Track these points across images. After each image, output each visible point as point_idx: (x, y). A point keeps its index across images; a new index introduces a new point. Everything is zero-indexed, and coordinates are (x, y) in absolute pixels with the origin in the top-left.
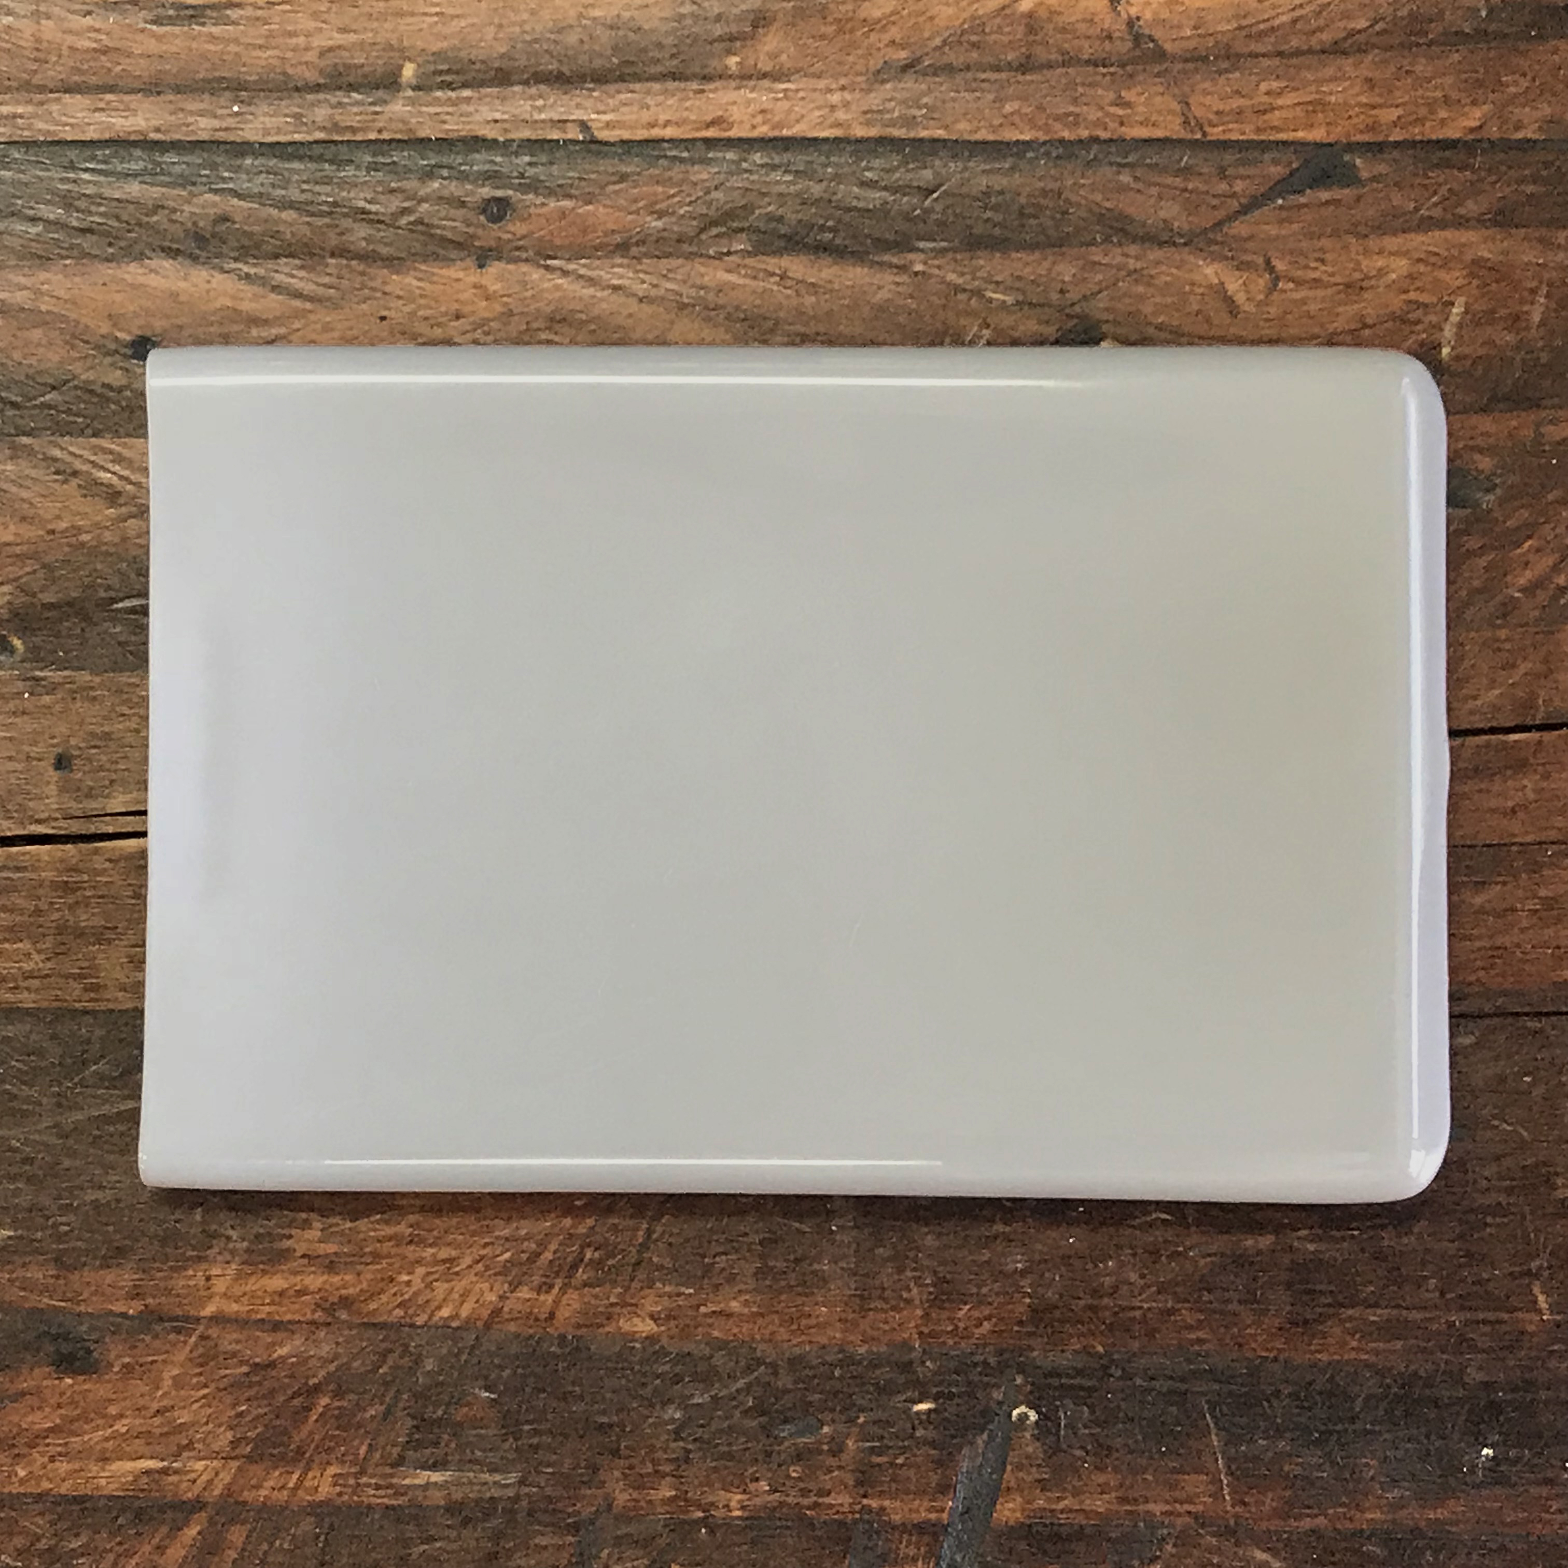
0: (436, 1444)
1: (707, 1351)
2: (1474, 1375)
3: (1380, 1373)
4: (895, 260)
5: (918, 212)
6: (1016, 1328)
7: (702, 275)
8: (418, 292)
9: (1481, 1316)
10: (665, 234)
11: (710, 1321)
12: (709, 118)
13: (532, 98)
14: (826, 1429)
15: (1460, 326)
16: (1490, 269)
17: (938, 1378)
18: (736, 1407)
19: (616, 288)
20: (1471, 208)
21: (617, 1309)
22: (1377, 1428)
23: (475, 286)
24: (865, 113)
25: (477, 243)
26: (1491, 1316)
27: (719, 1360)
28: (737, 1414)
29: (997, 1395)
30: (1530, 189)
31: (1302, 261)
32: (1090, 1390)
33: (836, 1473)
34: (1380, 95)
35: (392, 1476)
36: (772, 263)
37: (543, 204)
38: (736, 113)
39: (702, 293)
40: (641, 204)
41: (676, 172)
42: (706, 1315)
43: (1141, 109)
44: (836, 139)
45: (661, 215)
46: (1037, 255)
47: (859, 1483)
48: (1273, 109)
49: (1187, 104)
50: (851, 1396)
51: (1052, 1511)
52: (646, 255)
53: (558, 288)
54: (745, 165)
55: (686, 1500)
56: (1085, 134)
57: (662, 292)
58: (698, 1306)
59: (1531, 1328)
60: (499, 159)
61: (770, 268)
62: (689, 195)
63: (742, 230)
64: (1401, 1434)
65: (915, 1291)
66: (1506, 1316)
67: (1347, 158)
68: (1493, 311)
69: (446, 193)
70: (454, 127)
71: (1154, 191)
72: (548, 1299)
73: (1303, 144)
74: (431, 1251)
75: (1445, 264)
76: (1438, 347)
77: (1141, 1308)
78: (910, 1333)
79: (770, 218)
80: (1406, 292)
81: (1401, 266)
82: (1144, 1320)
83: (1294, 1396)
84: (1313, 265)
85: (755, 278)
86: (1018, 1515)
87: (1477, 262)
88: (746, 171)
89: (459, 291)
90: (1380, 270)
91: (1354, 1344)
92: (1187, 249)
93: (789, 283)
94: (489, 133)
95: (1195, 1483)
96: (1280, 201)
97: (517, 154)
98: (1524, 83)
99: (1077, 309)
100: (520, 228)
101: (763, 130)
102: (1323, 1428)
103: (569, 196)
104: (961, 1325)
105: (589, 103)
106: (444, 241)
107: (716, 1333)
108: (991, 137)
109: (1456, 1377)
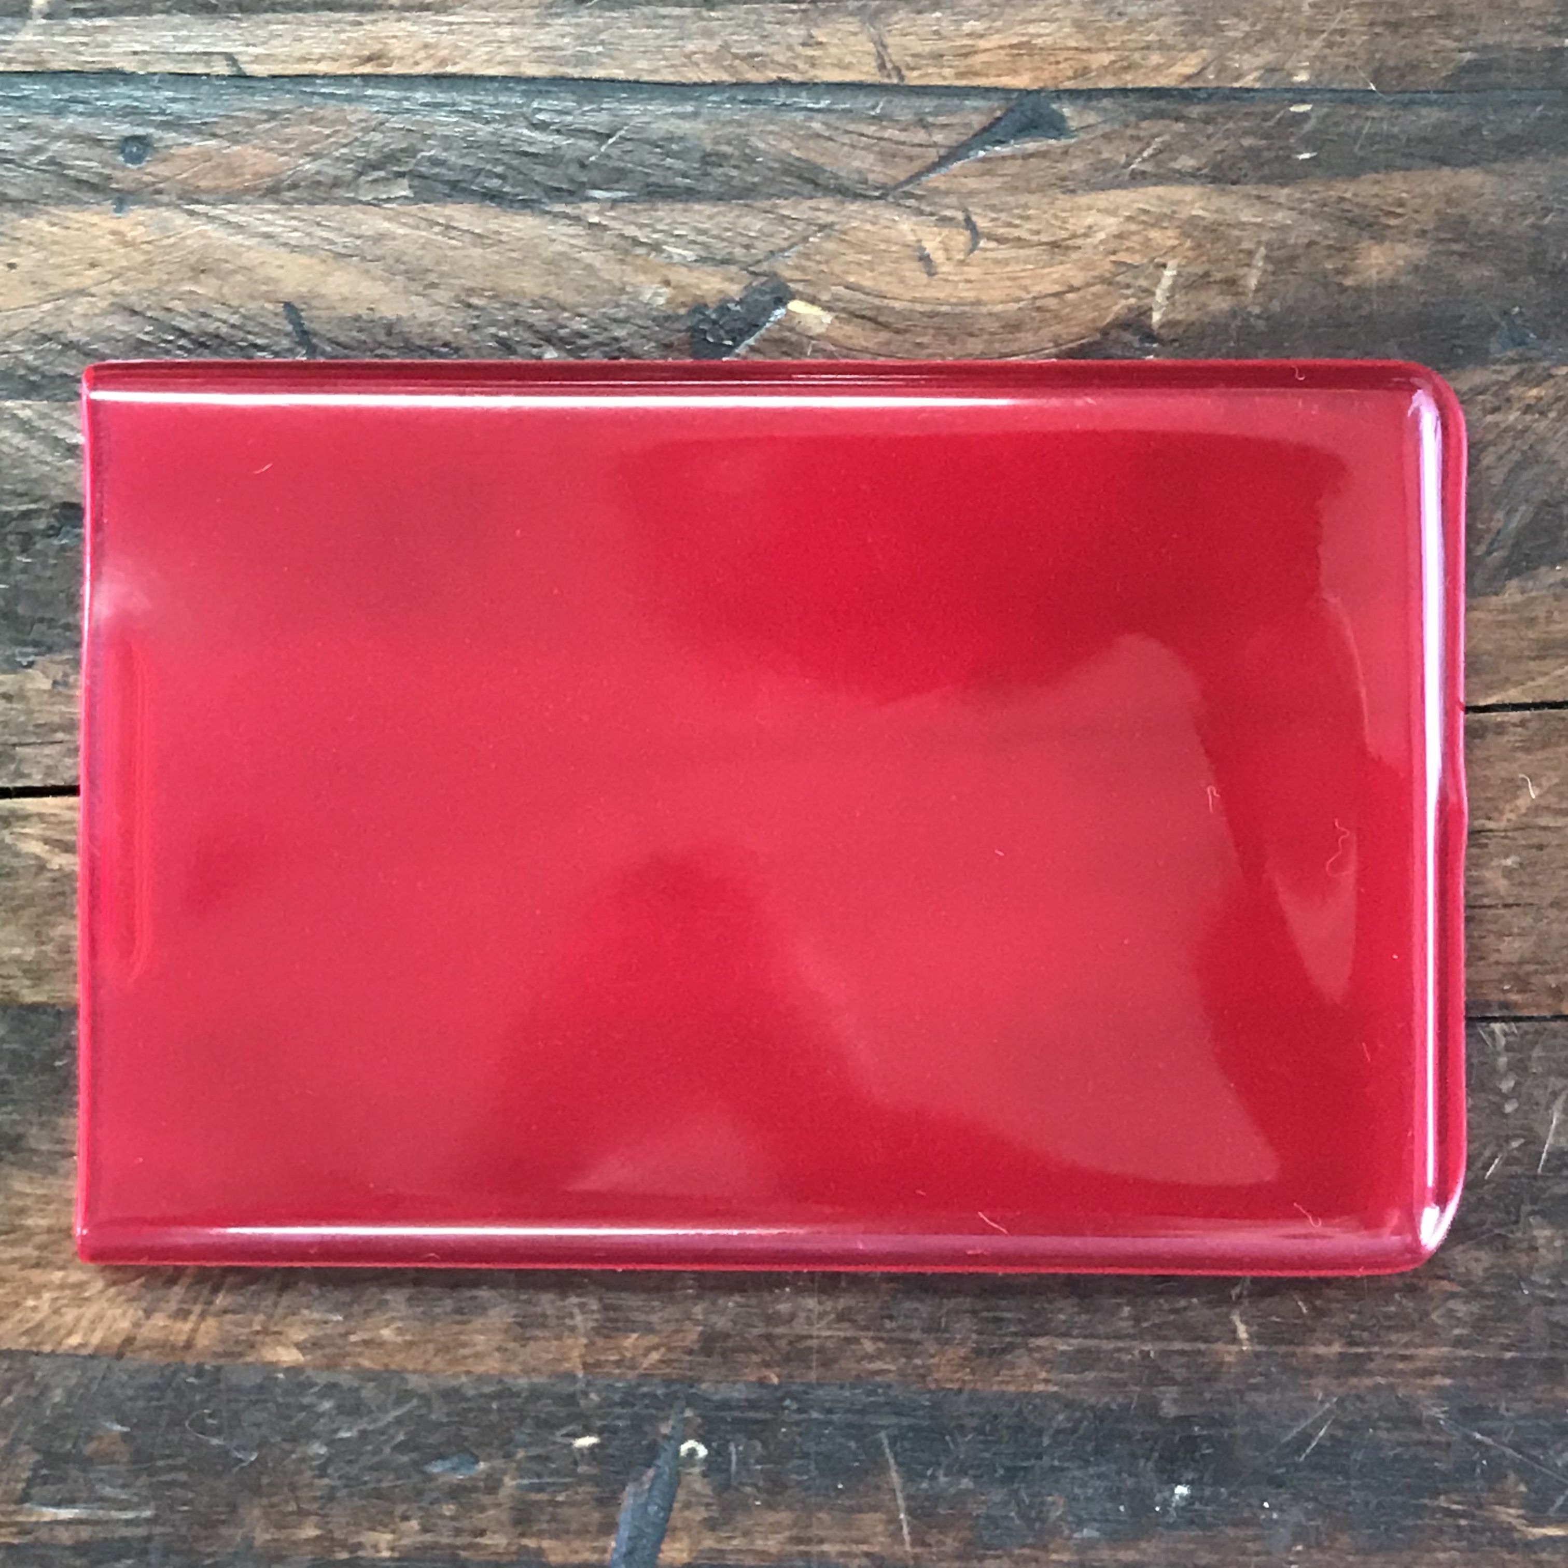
0: (62, 1480)
1: (356, 1384)
2: (1169, 1410)
3: (1069, 1405)
4: (568, 210)
5: (592, 159)
6: (688, 1358)
7: (359, 225)
8: (49, 238)
9: (1177, 1346)
10: (319, 178)
11: (358, 1350)
12: (367, 53)
13: (175, 28)
14: (482, 1466)
15: (1173, 289)
16: (1205, 228)
17: (600, 1412)
18: (386, 1441)
19: (267, 236)
20: (1186, 162)
21: (259, 1338)
22: (1066, 1465)
23: (114, 233)
24: (535, 49)
25: (114, 186)
26: (1187, 1346)
27: (368, 1392)
28: (387, 1450)
29: (665, 1429)
30: (1247, 142)
31: (1003, 216)
32: (765, 1422)
33: (492, 1512)
34: (1089, 39)
35: (14, 1512)
36: (434, 211)
37: (187, 145)
38: (397, 48)
39: (358, 242)
40: (292, 146)
41: (330, 110)
42: (355, 1344)
43: (833, 50)
44: (504, 77)
45: (315, 156)
46: (721, 208)
47: (517, 1522)
48: (976, 52)
49: (885, 47)
50: (508, 1430)
51: (721, 1551)
52: (298, 201)
53: (202, 235)
54: (406, 104)
55: (332, 1539)
56: (774, 76)
57: (315, 242)
58: (348, 1333)
59: (1228, 1359)
60: (139, 94)
61: (432, 217)
62: (346, 136)
63: (401, 175)
64: (1091, 1470)
65: (579, 1318)
66: (1202, 1346)
67: (1054, 106)
68: (1207, 274)
69: (81, 130)
70: (91, 58)
71: (846, 139)
72: (187, 1326)
73: (1006, 91)
74: (60, 1274)
75: (1158, 222)
76: (1147, 312)
77: (818, 1337)
78: (574, 1364)
79: (435, 162)
80: (1114, 253)
81: (1112, 224)
82: (821, 1350)
83: (980, 1430)
84: (1017, 222)
85: (417, 227)
86: (685, 1555)
87: (1193, 220)
88: (408, 111)
89: (96, 238)
90: (1090, 227)
91: (1043, 1375)
92: (882, 202)
93: (453, 233)
94: (129, 66)
95: (872, 1522)
96: (982, 153)
97: (157, 88)
98: (1245, 27)
99: (765, 267)
100: (162, 170)
101: (425, 68)
102: (1008, 1463)
103: (214, 136)
104: (628, 1355)
105: (234, 34)
106: (79, 183)
107: (366, 1363)
108: (671, 78)
109: (1151, 1410)
